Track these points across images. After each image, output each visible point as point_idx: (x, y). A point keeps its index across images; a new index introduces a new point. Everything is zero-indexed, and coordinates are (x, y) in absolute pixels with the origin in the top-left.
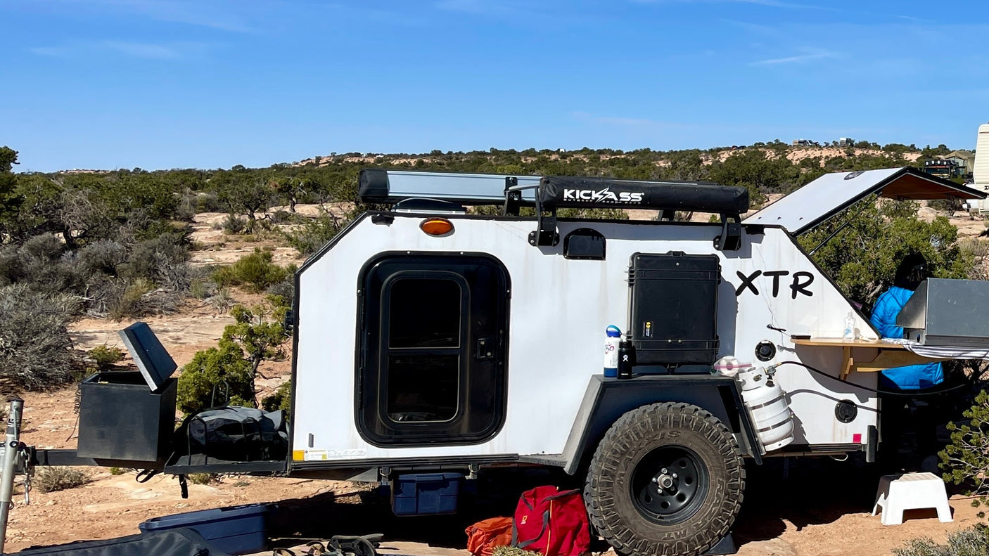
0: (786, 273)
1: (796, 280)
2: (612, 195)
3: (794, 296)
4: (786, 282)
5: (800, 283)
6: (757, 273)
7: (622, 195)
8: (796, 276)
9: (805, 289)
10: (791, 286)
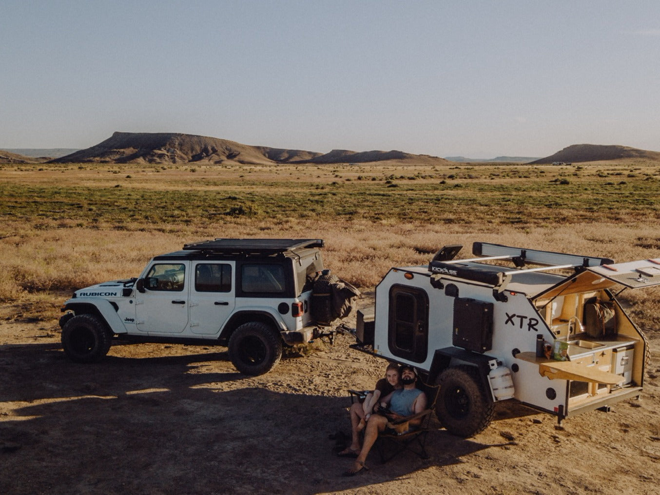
0: (526, 318)
1: (530, 322)
2: (446, 271)
3: (529, 330)
4: (526, 322)
5: (532, 323)
6: (514, 315)
7: (450, 271)
8: (531, 319)
9: (535, 327)
10: (528, 324)
